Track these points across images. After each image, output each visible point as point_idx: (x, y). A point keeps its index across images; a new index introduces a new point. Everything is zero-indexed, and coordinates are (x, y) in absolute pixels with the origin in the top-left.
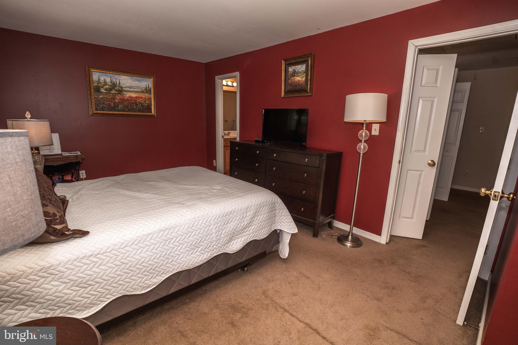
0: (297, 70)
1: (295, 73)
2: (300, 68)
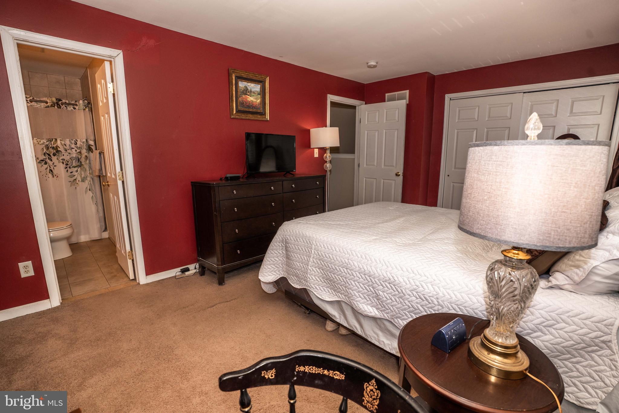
0: (249, 89)
1: (246, 91)
2: (253, 87)
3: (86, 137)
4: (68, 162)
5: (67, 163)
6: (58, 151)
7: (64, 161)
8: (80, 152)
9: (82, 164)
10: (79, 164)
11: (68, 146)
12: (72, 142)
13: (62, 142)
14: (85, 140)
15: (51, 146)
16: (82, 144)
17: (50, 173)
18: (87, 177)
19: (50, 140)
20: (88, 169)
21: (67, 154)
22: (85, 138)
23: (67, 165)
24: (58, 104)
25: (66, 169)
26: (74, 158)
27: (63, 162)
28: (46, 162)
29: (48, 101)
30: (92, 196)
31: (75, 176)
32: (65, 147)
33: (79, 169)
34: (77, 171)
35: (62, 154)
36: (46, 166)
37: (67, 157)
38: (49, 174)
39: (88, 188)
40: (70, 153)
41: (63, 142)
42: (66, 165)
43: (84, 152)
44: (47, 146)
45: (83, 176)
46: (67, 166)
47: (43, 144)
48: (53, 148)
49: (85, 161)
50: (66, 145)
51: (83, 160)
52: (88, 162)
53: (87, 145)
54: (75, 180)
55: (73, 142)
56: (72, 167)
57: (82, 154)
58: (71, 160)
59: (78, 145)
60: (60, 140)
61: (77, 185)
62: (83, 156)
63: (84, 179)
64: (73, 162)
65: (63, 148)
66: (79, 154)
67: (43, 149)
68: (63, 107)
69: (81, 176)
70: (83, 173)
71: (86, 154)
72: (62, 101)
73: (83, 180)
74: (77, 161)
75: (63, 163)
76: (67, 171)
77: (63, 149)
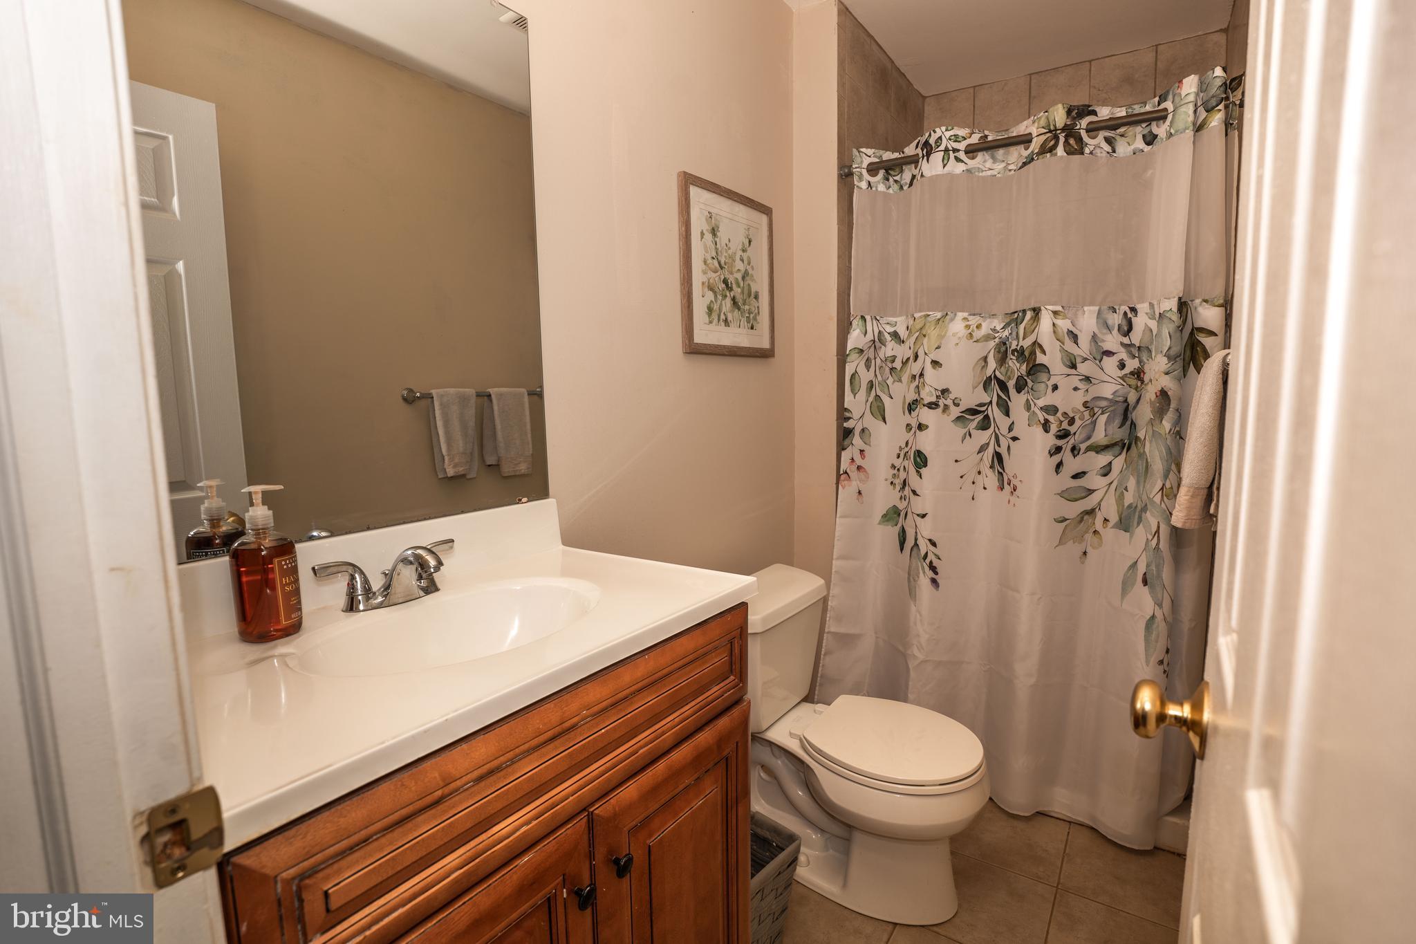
3: (1181, 287)
4: (1072, 421)
5: (1065, 425)
6: (1036, 369)
7: (1051, 418)
8: (1138, 374)
9: (1137, 438)
10: (1120, 434)
11: (1084, 340)
12: (1110, 322)
13: (1059, 322)
14: (1172, 304)
15: (1014, 347)
16: (1153, 325)
17: (992, 467)
18: (1144, 509)
19: (1014, 319)
20: (1158, 466)
21: (1075, 381)
22: (1177, 289)
23: (1063, 435)
24: (1069, 131)
25: (1057, 458)
26: (1104, 404)
27: (1047, 421)
28: (987, 417)
29: (1035, 132)
30: (1153, 617)
31: (1091, 492)
32: (1069, 346)
33: (1118, 463)
34: (1106, 471)
35: (1050, 383)
36: (984, 436)
37: (1069, 399)
38: (989, 472)
39: (1142, 568)
40: (1087, 379)
41: (1064, 324)
42: (1059, 437)
43: (1158, 370)
44: (1003, 349)
45: (1129, 499)
46: (1060, 443)
47: (987, 338)
48: (1020, 353)
49: (1151, 422)
50: (1074, 337)
51: (1144, 414)
52: (1167, 424)
53: (1180, 329)
54: (1091, 512)
55: (1116, 320)
56: (1089, 449)
57: (1146, 379)
58: (1087, 414)
59: (1136, 337)
60: (1055, 313)
61: (1095, 539)
62: (1150, 393)
63: (1129, 518)
64: (1094, 423)
65: (1063, 350)
66: (1133, 382)
67: (985, 359)
68: (1095, 143)
69: (1120, 499)
70: (1132, 483)
71: (1166, 382)
72: (1094, 113)
73: (1126, 523)
74: (1118, 421)
75: (1046, 426)
76: (1059, 465)
77: (1059, 355)
